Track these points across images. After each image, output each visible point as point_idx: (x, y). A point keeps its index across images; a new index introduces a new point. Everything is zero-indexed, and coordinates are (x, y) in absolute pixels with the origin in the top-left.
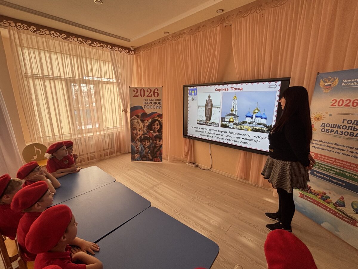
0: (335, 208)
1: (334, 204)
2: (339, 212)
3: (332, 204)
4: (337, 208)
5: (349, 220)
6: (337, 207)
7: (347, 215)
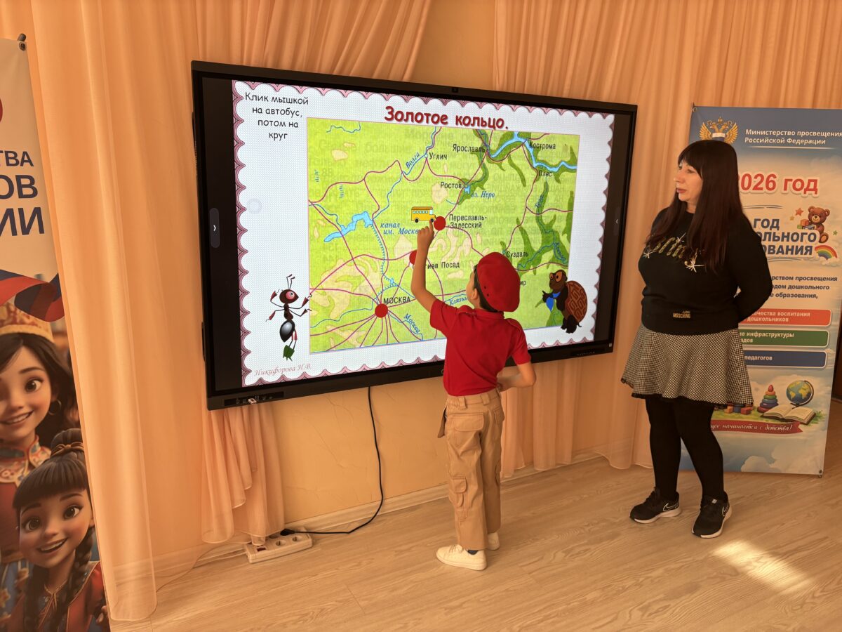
0: (762, 417)
1: (759, 411)
2: (770, 421)
3: (756, 410)
4: (765, 414)
5: (787, 426)
6: (763, 412)
7: (783, 420)
